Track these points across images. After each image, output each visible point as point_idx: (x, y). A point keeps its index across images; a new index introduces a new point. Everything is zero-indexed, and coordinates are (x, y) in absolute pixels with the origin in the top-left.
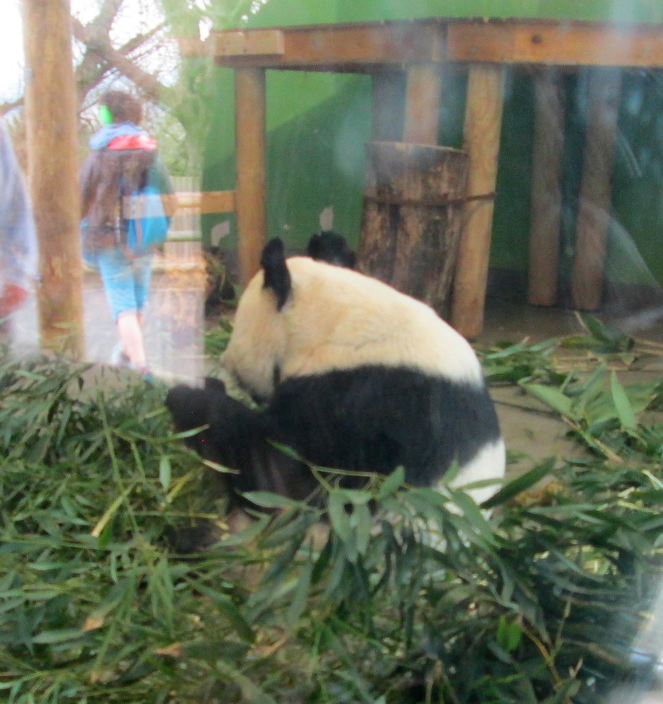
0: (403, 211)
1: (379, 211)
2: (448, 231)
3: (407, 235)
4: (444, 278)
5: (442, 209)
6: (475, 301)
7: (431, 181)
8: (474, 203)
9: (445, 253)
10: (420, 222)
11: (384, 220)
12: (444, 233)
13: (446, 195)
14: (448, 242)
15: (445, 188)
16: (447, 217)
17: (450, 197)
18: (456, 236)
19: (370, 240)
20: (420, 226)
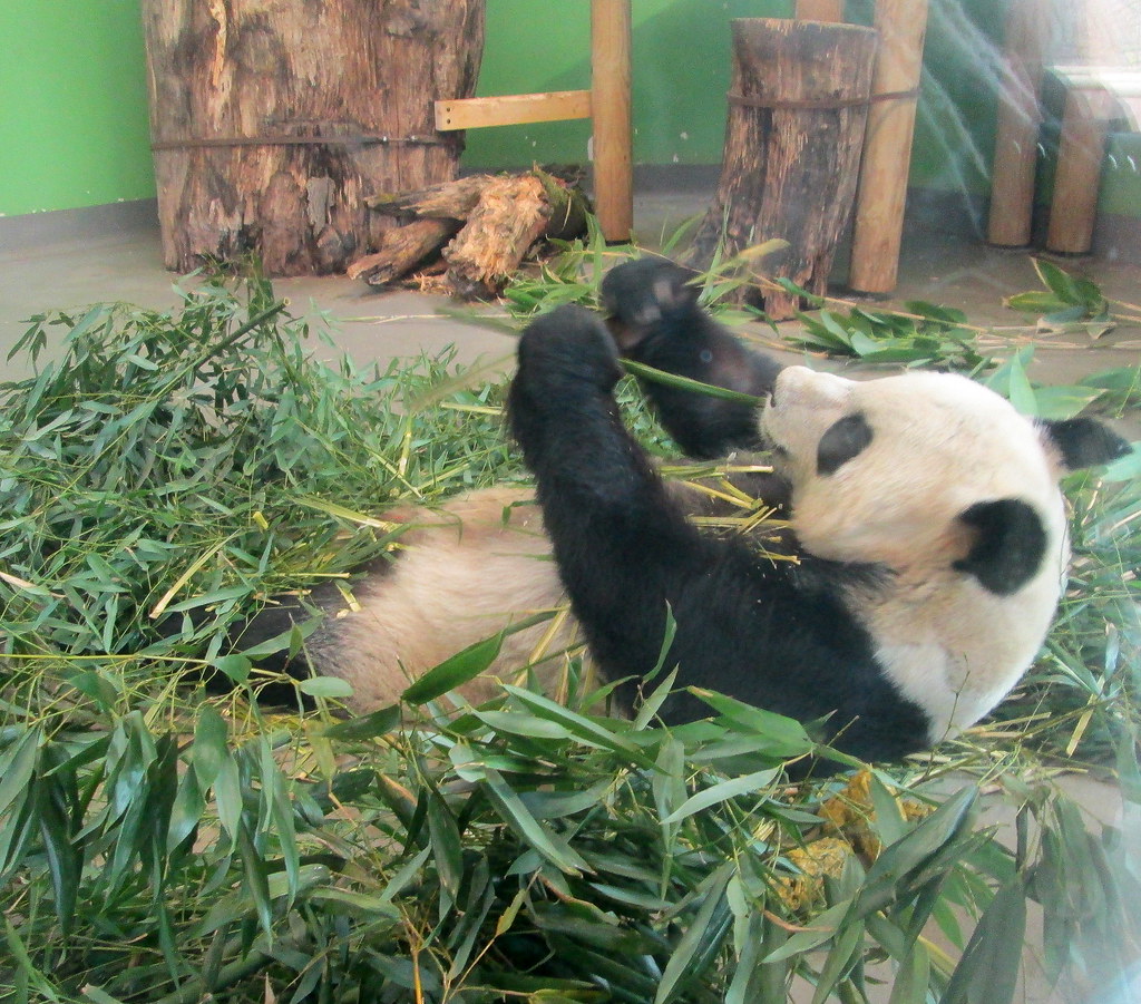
0: (776, 117)
1: (745, 118)
2: (842, 145)
3: (782, 152)
4: (835, 211)
5: (833, 114)
6: (885, 243)
7: (815, 74)
8: (888, 104)
9: (836, 176)
10: (801, 133)
11: (750, 131)
12: (835, 147)
13: (838, 94)
14: (841, 160)
15: (835, 83)
16: (839, 125)
17: (845, 96)
18: (856, 150)
19: (734, 158)
20: (800, 138)
